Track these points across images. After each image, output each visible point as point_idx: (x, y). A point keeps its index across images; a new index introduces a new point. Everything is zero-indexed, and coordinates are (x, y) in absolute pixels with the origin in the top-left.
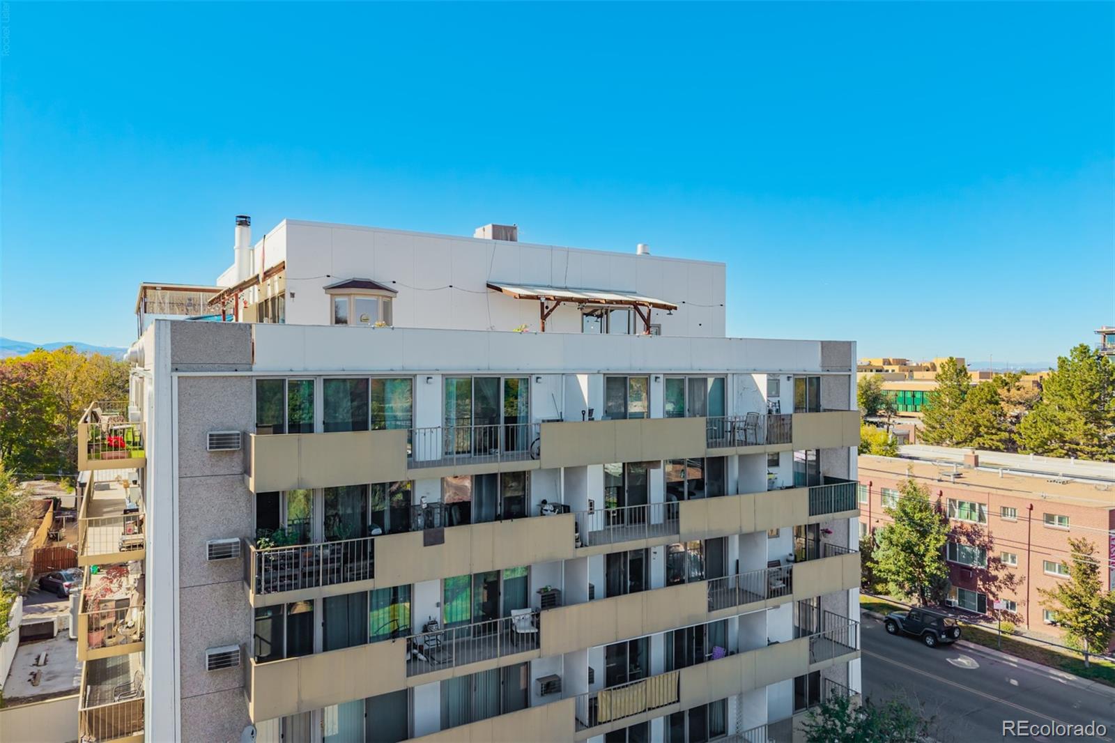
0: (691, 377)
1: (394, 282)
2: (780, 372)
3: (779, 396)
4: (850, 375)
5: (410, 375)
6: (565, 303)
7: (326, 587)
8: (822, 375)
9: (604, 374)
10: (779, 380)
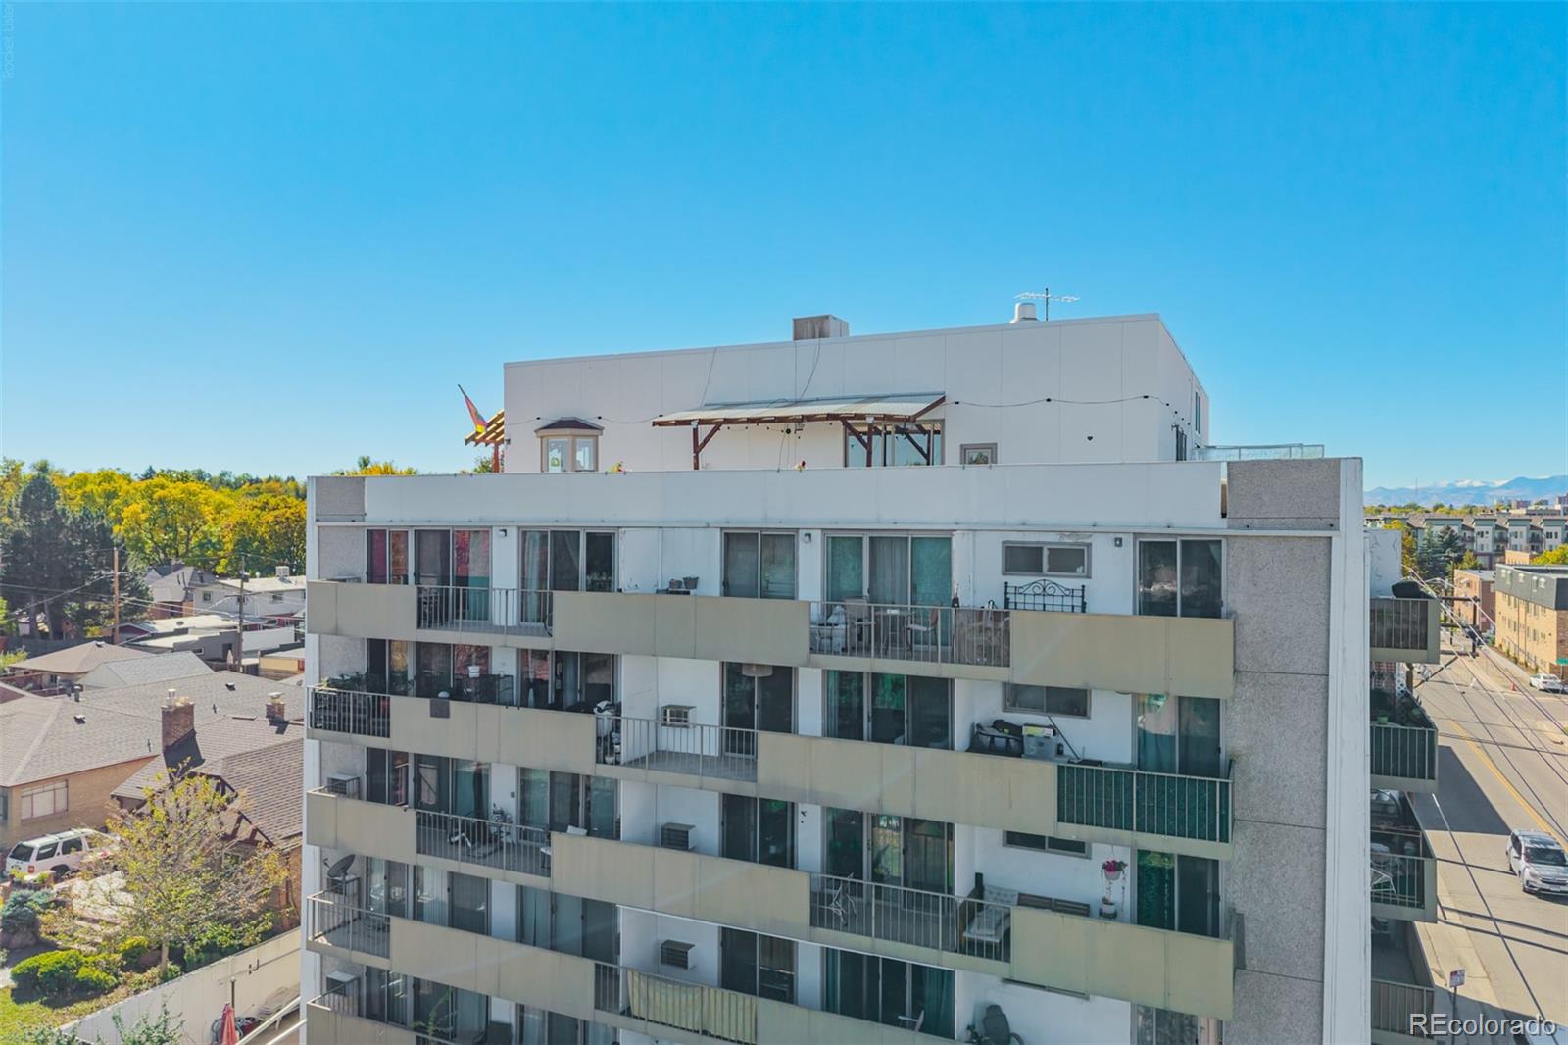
0: (875, 535)
1: (600, 418)
2: (1095, 529)
3: (1088, 577)
4: (1330, 538)
5: (486, 527)
6: (730, 426)
7: (354, 735)
8: (1225, 537)
9: (722, 529)
10: (1089, 545)
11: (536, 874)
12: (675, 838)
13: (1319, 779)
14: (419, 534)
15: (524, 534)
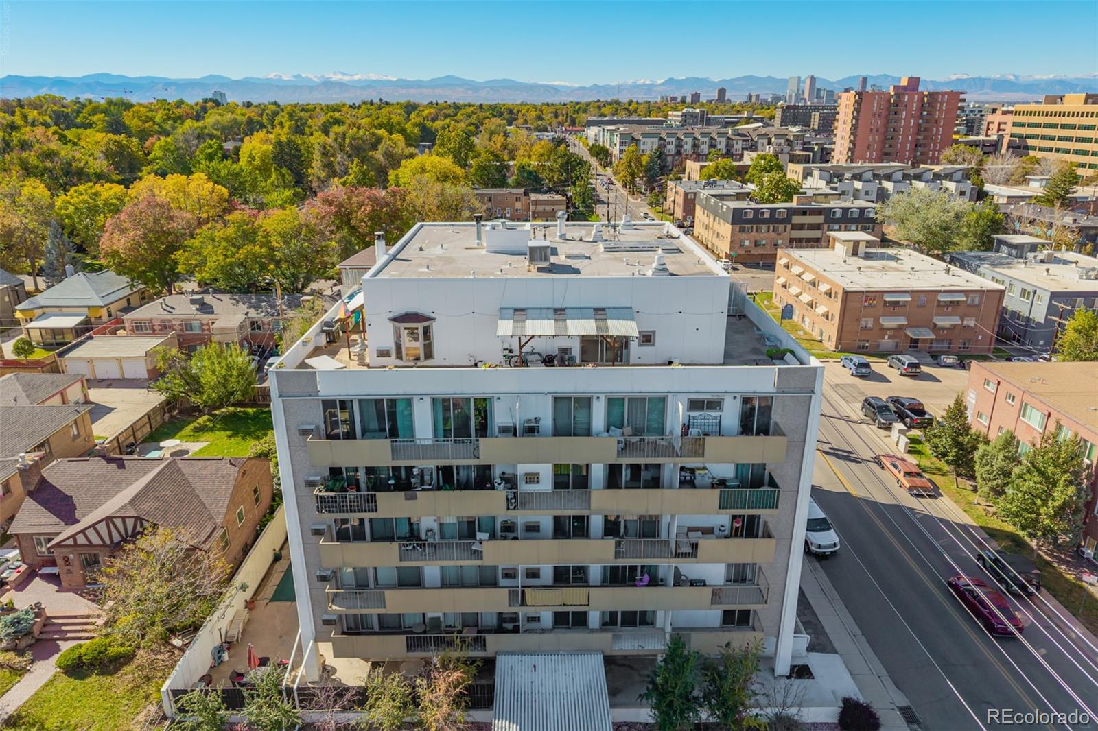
0: (631, 397)
2: (726, 393)
3: (722, 411)
4: (811, 396)
5: (409, 397)
7: (352, 513)
8: (775, 396)
9: (553, 395)
10: (723, 399)
11: (471, 559)
12: (533, 529)
13: (797, 476)
14: (360, 401)
15: (434, 401)
